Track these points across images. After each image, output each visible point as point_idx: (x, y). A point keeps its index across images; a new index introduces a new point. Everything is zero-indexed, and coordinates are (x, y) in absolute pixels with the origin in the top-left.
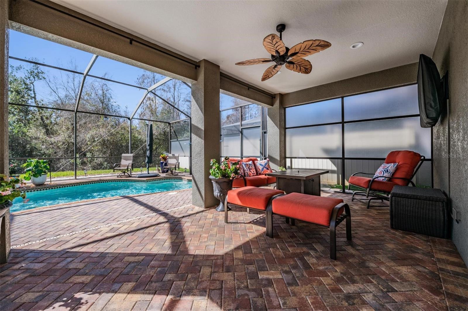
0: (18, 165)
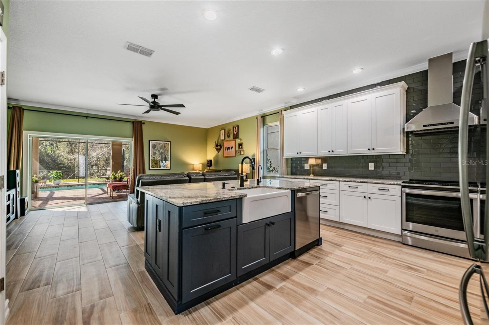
0: (47, 175)
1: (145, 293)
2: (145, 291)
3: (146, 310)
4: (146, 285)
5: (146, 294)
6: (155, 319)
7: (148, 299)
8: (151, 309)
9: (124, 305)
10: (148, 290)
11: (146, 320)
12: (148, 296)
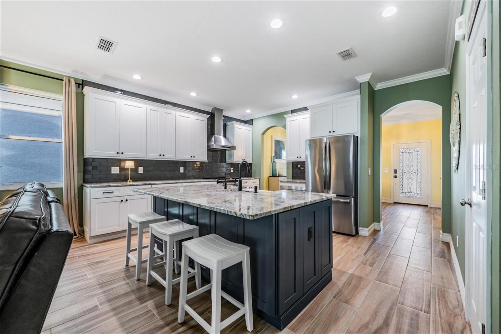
1: (325, 306)
2: (323, 307)
3: (340, 296)
4: (315, 310)
5: (326, 304)
6: (343, 287)
7: (329, 300)
8: (338, 294)
9: (348, 313)
10: (321, 306)
11: (348, 291)
12: (327, 301)
